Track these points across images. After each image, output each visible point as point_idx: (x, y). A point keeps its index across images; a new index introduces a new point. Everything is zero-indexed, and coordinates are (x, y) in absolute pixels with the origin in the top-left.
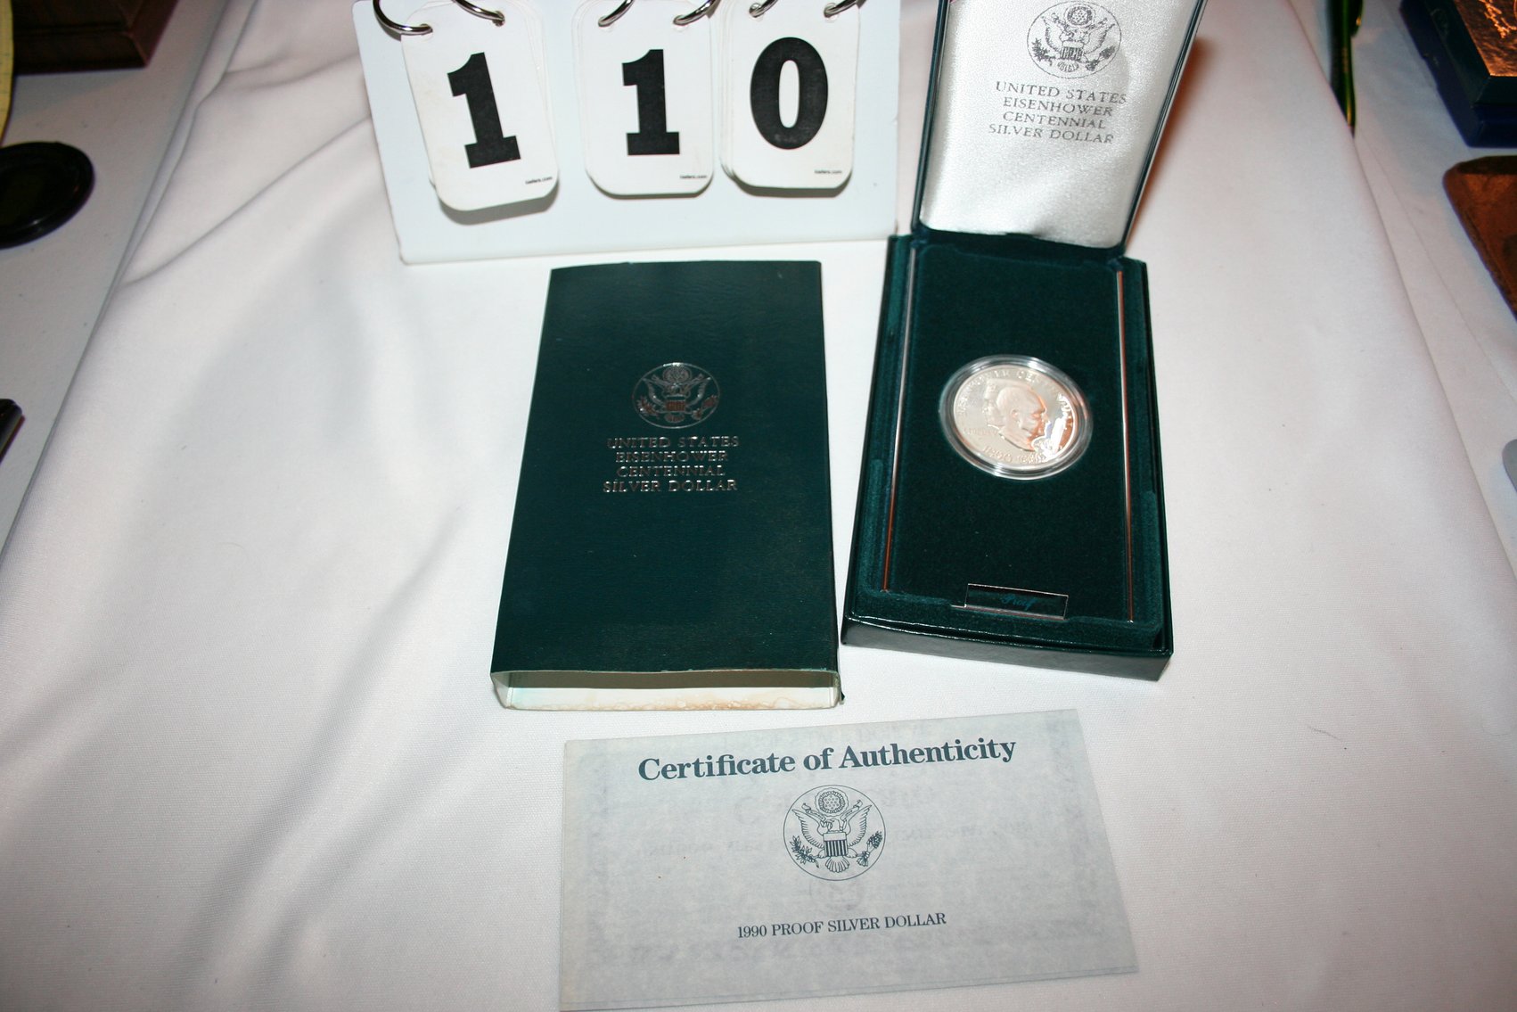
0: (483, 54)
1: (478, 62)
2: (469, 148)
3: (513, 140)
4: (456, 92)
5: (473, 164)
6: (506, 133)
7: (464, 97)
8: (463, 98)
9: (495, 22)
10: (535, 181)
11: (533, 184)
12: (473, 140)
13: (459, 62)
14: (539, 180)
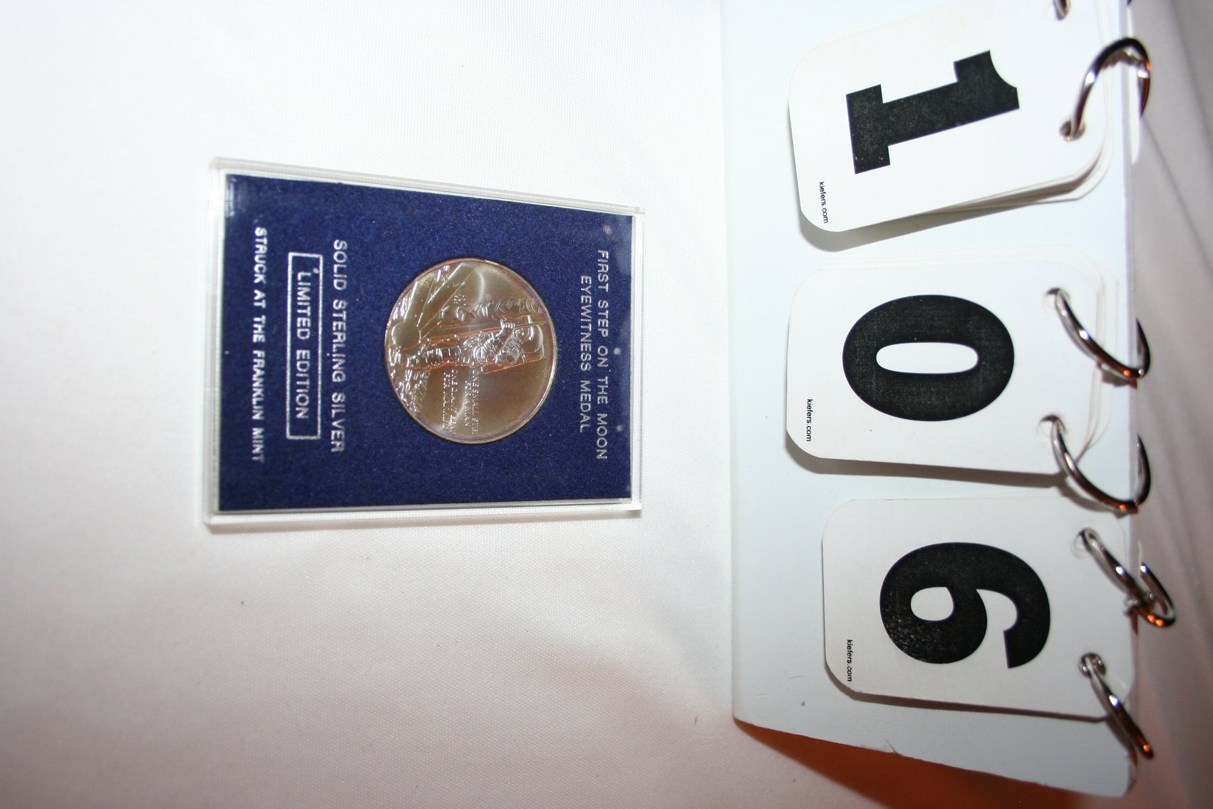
1: (1004, 99)
2: (877, 90)
3: (886, 162)
4: (961, 66)
5: (853, 99)
6: (894, 150)
7: (953, 79)
8: (951, 78)
9: (1067, 126)
10: (823, 197)
11: (819, 194)
12: (887, 98)
13: (1005, 69)
14: (824, 203)
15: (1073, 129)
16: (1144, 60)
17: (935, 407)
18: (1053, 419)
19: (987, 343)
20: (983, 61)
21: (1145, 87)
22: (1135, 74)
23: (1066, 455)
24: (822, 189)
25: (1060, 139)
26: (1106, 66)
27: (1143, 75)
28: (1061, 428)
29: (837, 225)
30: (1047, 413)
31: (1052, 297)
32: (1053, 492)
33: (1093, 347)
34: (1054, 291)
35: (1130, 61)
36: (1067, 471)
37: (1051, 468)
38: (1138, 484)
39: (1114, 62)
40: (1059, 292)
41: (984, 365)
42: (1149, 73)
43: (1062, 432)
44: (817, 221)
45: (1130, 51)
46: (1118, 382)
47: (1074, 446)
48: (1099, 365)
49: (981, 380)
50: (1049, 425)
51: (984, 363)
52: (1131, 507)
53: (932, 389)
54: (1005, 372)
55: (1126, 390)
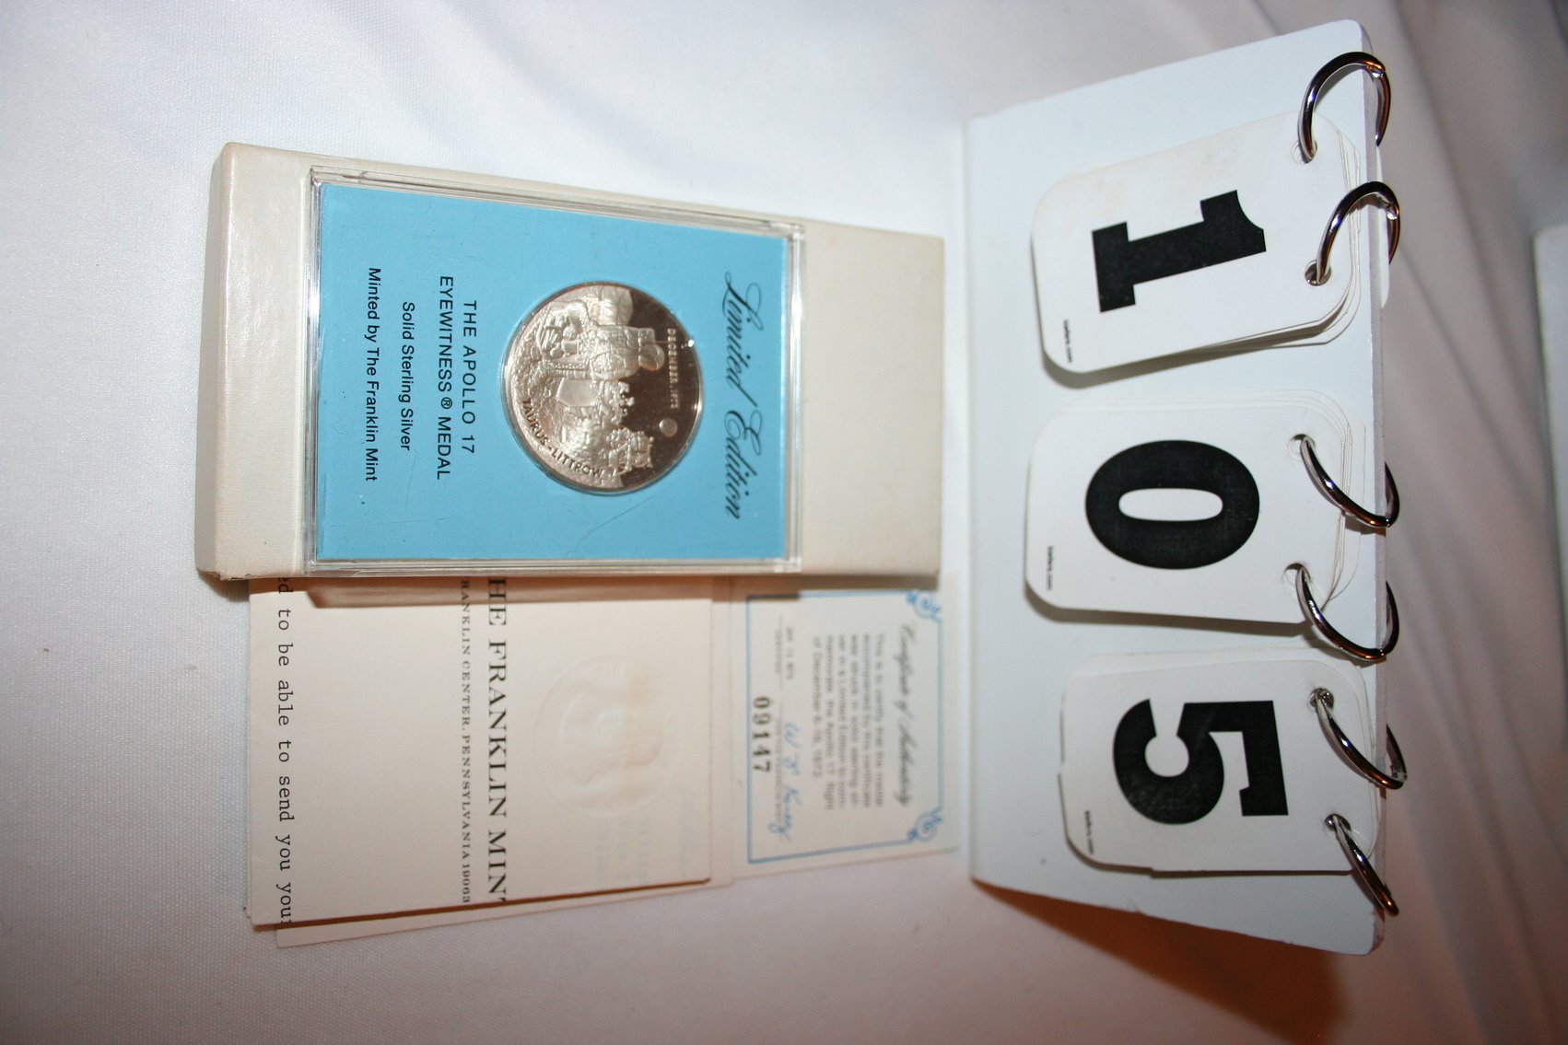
0: (1265, 250)
1: (1252, 241)
2: (1122, 229)
3: (1131, 301)
4: (1207, 205)
6: (1140, 290)
7: (1199, 218)
8: (1197, 217)
9: (1312, 270)
10: (1067, 335)
11: (1062, 332)
12: (1134, 234)
13: (1252, 209)
14: (1068, 342)
15: (1318, 274)
16: (1393, 204)
17: (1180, 555)
18: (1297, 566)
19: (1232, 490)
20: (1231, 199)
21: (1394, 230)
22: (1382, 216)
23: (1311, 603)
24: (1066, 328)
25: (1306, 283)
26: (1353, 210)
27: (1391, 217)
28: (1306, 575)
29: (1081, 365)
30: (1292, 562)
31: (1298, 442)
32: (1298, 641)
33: (1338, 496)
34: (1300, 437)
35: (1378, 203)
36: (1312, 620)
37: (1296, 617)
38: (1385, 634)
39: (1361, 206)
40: (1305, 439)
41: (1229, 513)
42: (1399, 217)
43: (1306, 579)
44: (1061, 360)
45: (1377, 194)
46: (1364, 530)
47: (1319, 594)
48: (1343, 513)
49: (1226, 528)
50: (1294, 572)
51: (1229, 510)
52: (1377, 655)
53: (1177, 537)
54: (1250, 520)
55: (1371, 538)
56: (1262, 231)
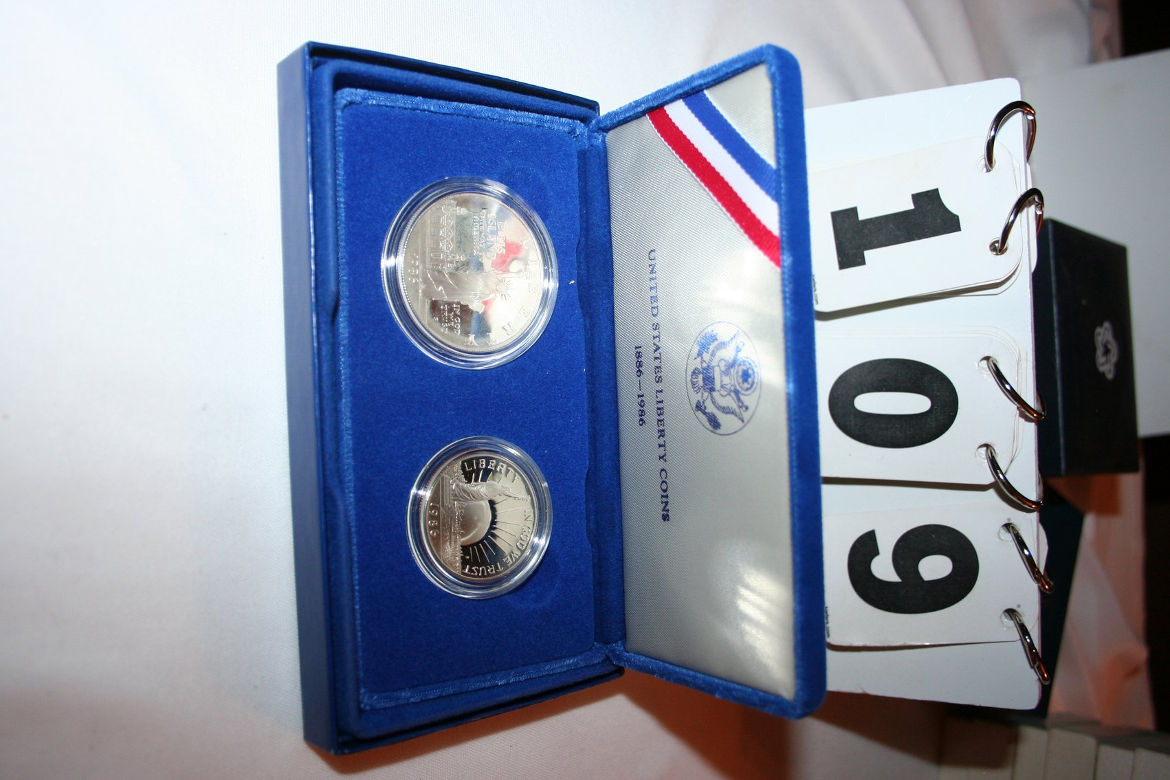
15: (1000, 247)
16: (1041, 202)
17: (899, 438)
18: (987, 446)
19: (938, 394)
20: (934, 196)
23: (998, 469)
26: (1022, 209)
27: (1040, 212)
28: (993, 451)
29: (826, 307)
30: (983, 442)
31: (986, 361)
32: (992, 495)
33: (1014, 396)
34: (988, 358)
36: (999, 481)
37: (987, 479)
38: (1042, 489)
40: (991, 359)
41: (935, 409)
43: (994, 454)
45: (1033, 197)
46: (1027, 419)
47: (1003, 464)
48: (1018, 408)
49: (934, 419)
50: (985, 449)
51: (935, 407)
52: (1040, 505)
53: (897, 426)
54: (952, 414)
55: (1033, 425)
56: (958, 217)
